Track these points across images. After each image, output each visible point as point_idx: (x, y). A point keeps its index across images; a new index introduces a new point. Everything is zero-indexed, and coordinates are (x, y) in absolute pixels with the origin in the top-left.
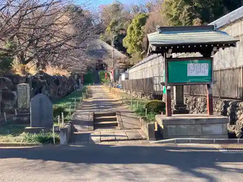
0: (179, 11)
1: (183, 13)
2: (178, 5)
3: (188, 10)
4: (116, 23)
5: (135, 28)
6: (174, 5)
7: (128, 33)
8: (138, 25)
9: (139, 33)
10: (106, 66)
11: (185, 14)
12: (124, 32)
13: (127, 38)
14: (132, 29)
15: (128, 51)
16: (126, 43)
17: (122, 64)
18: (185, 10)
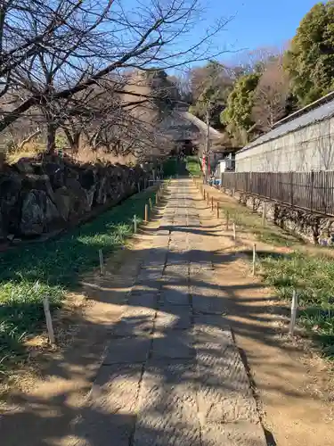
0: (310, 65)
1: (317, 67)
2: (309, 56)
3: (326, 62)
4: (211, 91)
5: (239, 96)
6: (302, 56)
7: (229, 103)
8: (244, 90)
9: (245, 102)
10: (196, 149)
11: (319, 69)
12: (222, 104)
13: (227, 110)
14: (235, 96)
15: (228, 129)
16: (225, 117)
17: (220, 146)
18: (320, 63)
